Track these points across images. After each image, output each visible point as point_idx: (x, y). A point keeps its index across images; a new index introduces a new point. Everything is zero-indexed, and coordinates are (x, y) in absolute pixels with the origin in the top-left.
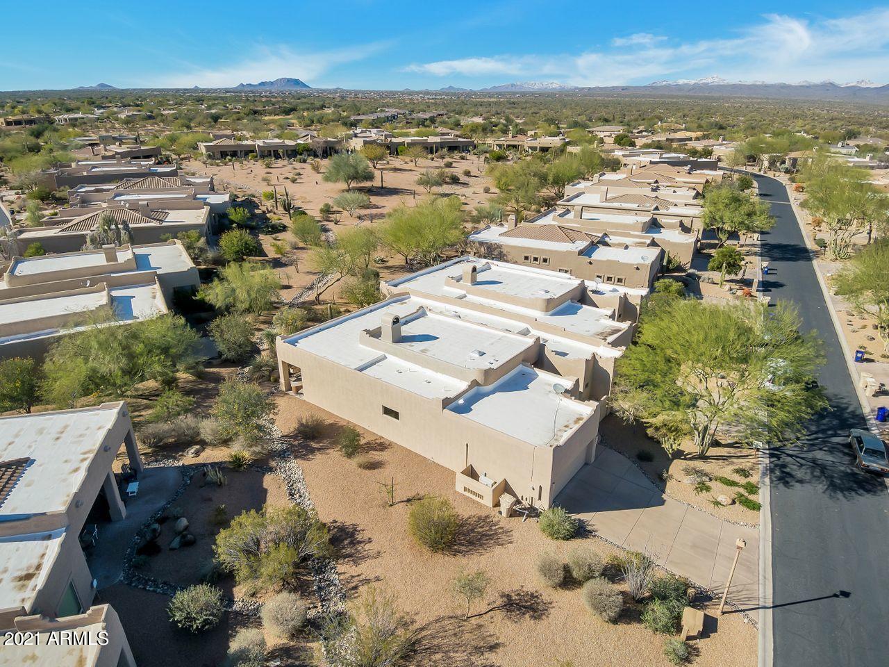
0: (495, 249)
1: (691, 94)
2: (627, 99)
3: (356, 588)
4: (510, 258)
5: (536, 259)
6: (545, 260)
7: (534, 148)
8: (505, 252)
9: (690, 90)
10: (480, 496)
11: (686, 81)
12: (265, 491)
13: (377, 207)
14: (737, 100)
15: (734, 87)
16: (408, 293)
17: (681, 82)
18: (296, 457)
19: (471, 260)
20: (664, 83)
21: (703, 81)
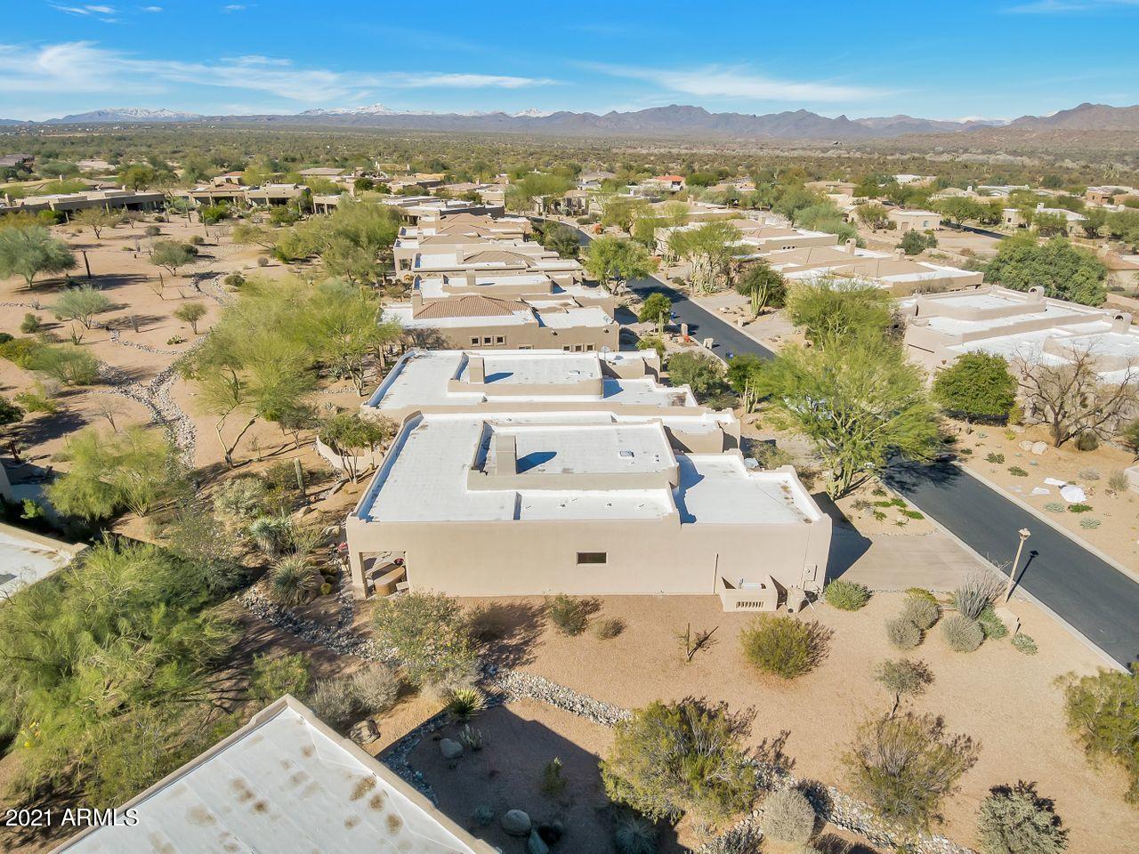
0: (429, 335)
1: (357, 125)
2: (282, 132)
3: (779, 755)
4: (451, 344)
5: (487, 340)
6: (500, 340)
7: (260, 201)
8: (443, 337)
9: (354, 122)
10: (759, 604)
11: (346, 111)
12: (535, 723)
13: (116, 308)
14: (415, 133)
15: (404, 117)
16: (419, 413)
17: (340, 111)
18: (511, 667)
19: (417, 355)
20: (320, 112)
21: (366, 111)
